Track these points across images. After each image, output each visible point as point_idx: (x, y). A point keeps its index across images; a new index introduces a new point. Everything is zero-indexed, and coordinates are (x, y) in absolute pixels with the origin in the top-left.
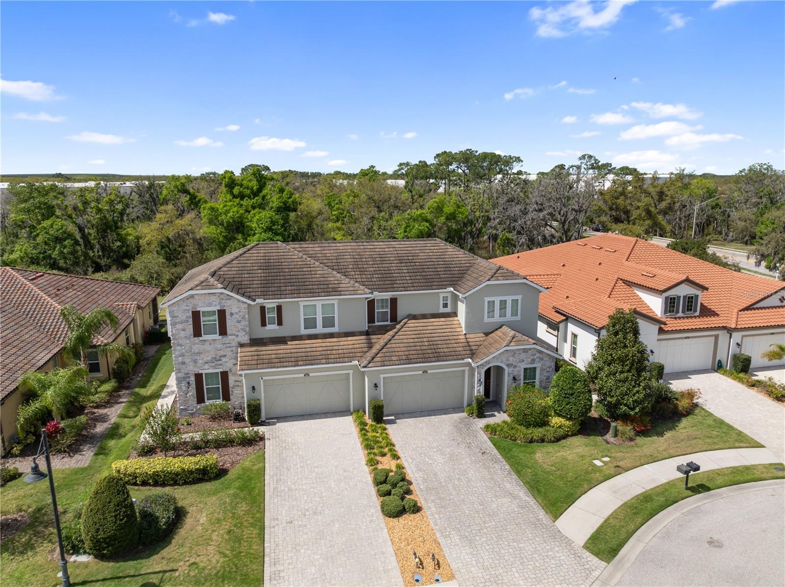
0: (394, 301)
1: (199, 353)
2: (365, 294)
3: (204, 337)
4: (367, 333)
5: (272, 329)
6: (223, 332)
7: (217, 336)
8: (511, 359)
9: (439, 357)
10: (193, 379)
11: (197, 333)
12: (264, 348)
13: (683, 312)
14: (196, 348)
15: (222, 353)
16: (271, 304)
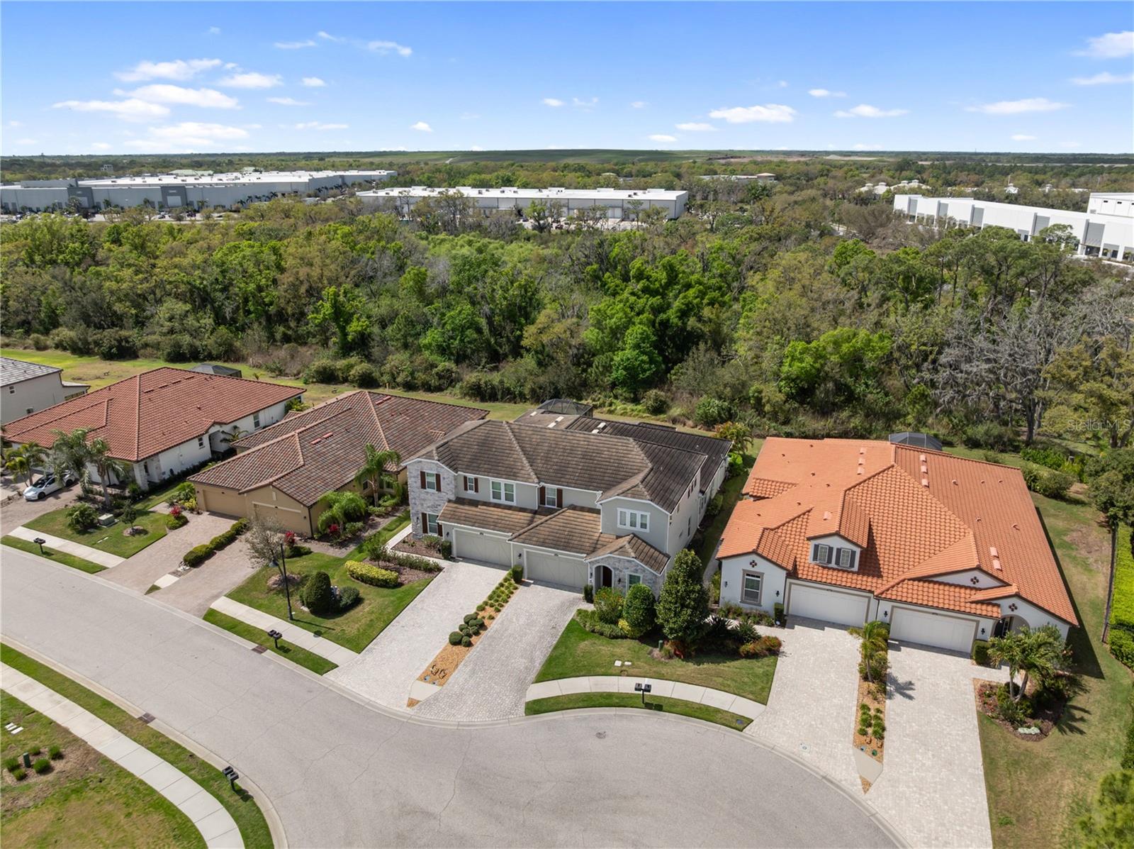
0: (560, 492)
1: (424, 500)
2: (533, 482)
3: (428, 490)
4: (535, 513)
5: (471, 494)
6: (439, 489)
7: (434, 491)
8: (617, 564)
9: (567, 546)
10: (420, 516)
11: (423, 486)
12: (462, 507)
13: (837, 563)
14: (423, 496)
15: (437, 503)
16: (471, 476)
